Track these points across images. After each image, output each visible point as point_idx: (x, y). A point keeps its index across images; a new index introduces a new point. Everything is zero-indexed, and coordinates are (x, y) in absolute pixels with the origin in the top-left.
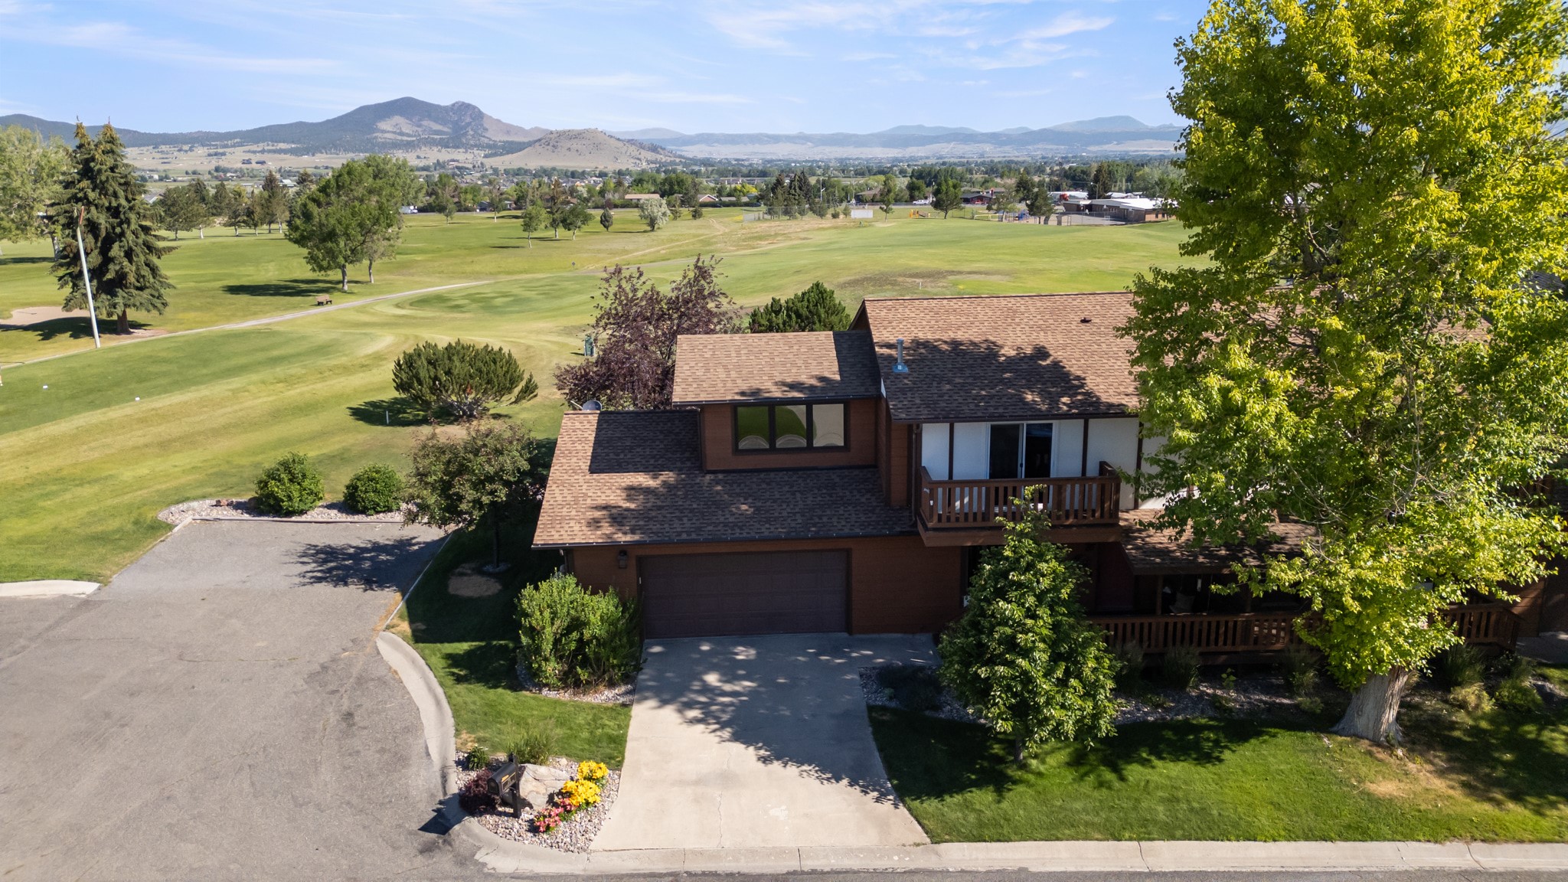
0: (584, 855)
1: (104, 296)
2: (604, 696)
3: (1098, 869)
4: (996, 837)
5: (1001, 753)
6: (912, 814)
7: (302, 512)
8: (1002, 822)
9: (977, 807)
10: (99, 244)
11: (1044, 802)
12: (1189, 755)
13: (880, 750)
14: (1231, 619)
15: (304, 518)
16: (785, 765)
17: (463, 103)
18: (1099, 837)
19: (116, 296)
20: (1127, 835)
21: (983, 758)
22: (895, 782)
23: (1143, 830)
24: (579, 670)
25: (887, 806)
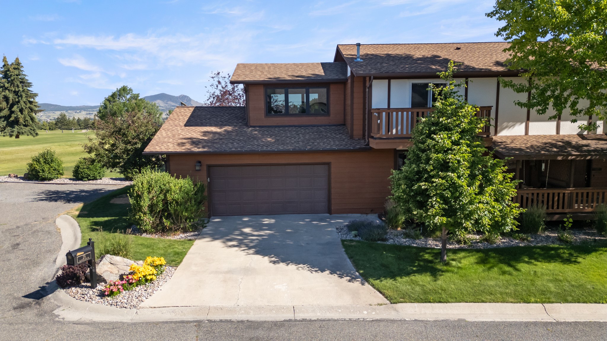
0: (135, 310)
1: (9, 128)
2: (180, 236)
3: (518, 320)
4: (437, 300)
5: (430, 258)
6: (375, 288)
7: (50, 179)
8: (440, 291)
9: (421, 283)
10: (9, 106)
11: (468, 281)
12: (556, 260)
13: (351, 258)
14: (562, 191)
15: (50, 182)
16: (288, 264)
17: (184, 95)
18: (513, 300)
19: (14, 128)
20: (533, 300)
21: (419, 260)
22: (361, 272)
23: (543, 296)
24: (164, 220)
25: (357, 284)
